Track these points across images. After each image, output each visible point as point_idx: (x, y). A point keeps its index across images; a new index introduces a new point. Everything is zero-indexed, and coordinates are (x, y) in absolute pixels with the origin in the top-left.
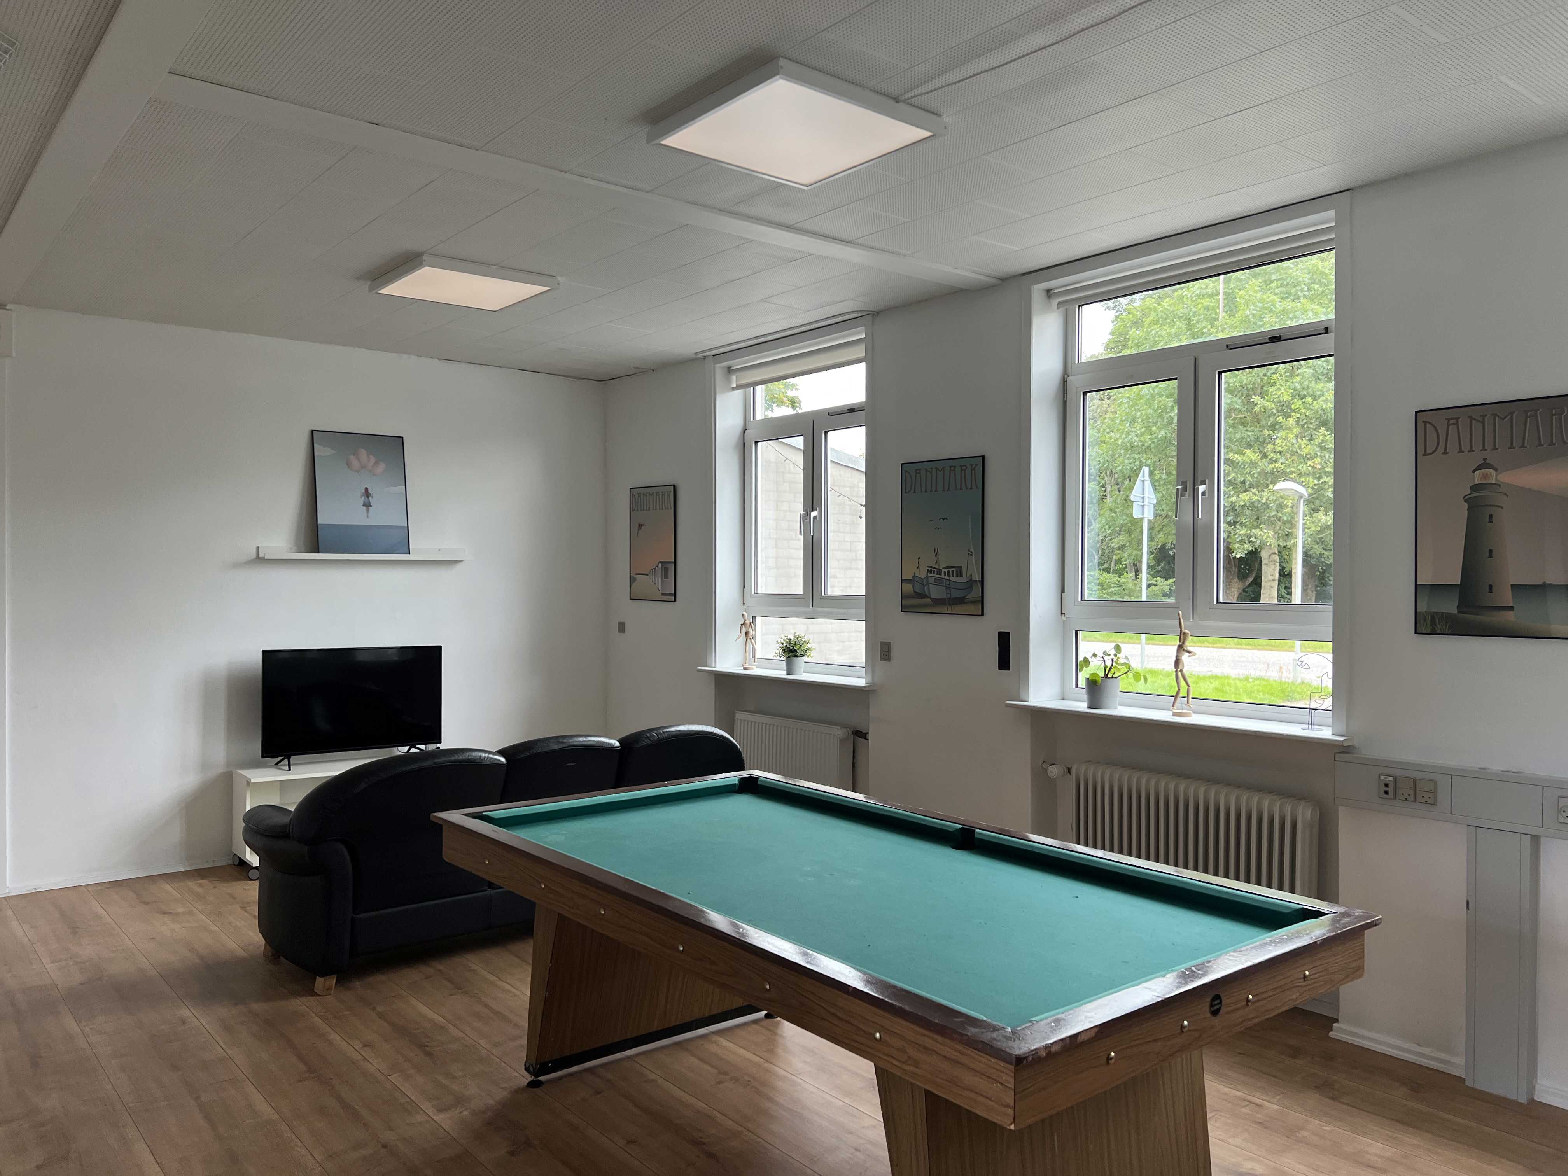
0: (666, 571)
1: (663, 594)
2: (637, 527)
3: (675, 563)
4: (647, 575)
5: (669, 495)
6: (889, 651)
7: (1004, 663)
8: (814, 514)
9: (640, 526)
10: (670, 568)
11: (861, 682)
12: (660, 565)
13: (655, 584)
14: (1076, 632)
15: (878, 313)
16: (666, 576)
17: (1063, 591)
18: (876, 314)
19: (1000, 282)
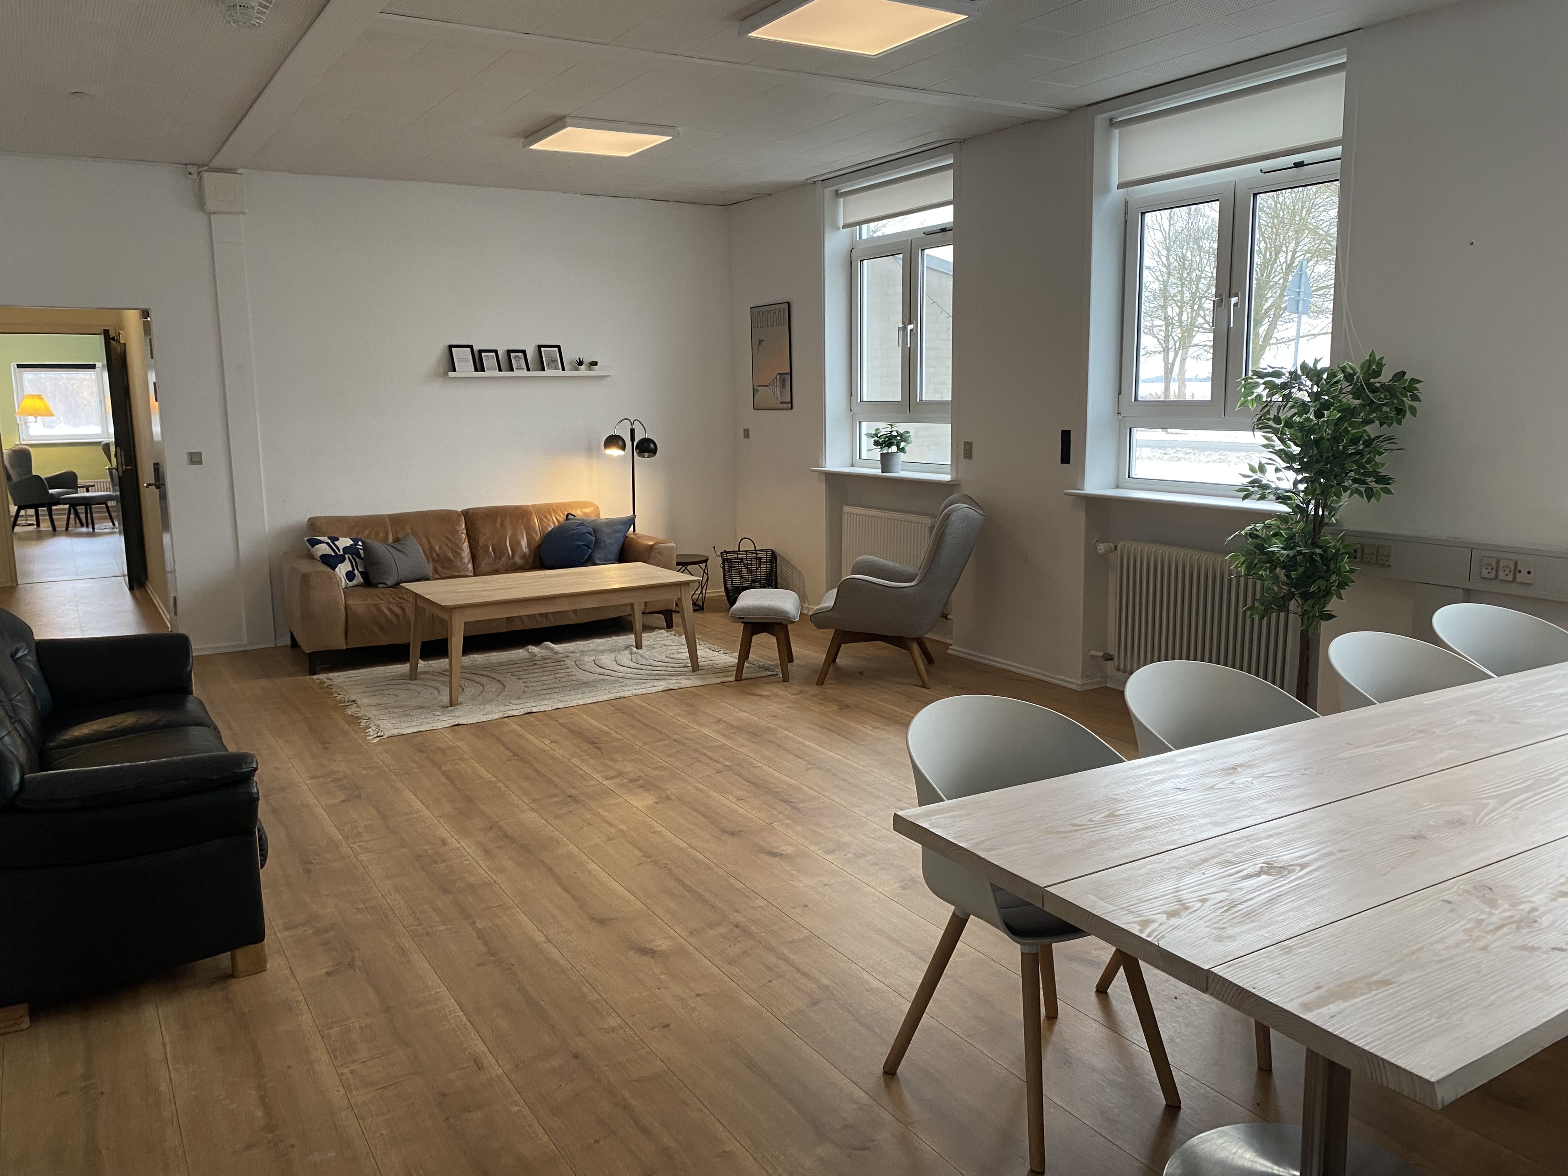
0: (783, 382)
1: (781, 403)
2: (758, 343)
3: (791, 373)
4: (767, 386)
5: (784, 312)
6: (971, 450)
7: (1065, 458)
8: (910, 327)
9: (760, 341)
10: (786, 379)
11: (947, 478)
12: (778, 376)
13: (773, 394)
14: (1130, 429)
15: (964, 140)
16: (783, 386)
17: (1120, 393)
18: (963, 141)
19: (1068, 112)
